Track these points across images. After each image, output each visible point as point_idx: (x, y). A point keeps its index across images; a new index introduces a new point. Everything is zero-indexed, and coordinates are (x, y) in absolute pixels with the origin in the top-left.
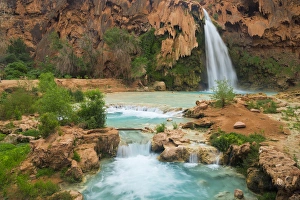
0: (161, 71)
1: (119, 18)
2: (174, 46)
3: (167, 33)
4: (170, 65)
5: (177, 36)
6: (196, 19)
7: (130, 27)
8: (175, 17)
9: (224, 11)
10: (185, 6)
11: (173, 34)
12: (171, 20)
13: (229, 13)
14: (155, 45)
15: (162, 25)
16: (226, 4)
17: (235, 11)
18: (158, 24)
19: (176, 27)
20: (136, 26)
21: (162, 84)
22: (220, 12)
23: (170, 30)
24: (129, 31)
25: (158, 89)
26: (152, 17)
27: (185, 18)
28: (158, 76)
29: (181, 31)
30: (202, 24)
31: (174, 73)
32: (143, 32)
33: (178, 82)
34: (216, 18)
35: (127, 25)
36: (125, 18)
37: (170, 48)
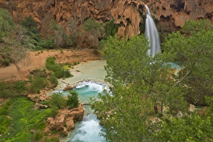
1: (93, 9)
2: (125, 32)
3: (122, 23)
5: (128, 24)
6: (141, 14)
7: (99, 17)
8: (128, 12)
9: (161, 8)
10: (135, 5)
11: (126, 24)
12: (125, 14)
13: (164, 9)
14: (114, 30)
15: (119, 17)
16: (163, 2)
17: (168, 7)
18: (117, 16)
19: (128, 19)
20: (103, 16)
22: (158, 8)
23: (124, 21)
24: (98, 20)
26: (113, 11)
27: (134, 14)
29: (130, 22)
30: (144, 18)
32: (107, 20)
34: (155, 13)
35: (97, 15)
36: (96, 11)
37: (123, 33)
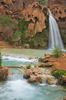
0: (27, 39)
1: (7, 11)
2: (34, 27)
3: (31, 20)
4: (32, 36)
5: (36, 22)
6: (45, 14)
7: (13, 16)
8: (36, 13)
9: (58, 12)
10: (40, 7)
11: (34, 21)
12: (33, 14)
13: (61, 13)
14: (25, 26)
15: (29, 16)
16: (59, 8)
17: (63, 12)
18: (27, 16)
19: (36, 18)
20: (16, 16)
21: (28, 45)
22: (56, 12)
23: (32, 19)
24: (13, 18)
25: (26, 48)
26: (24, 12)
27: (40, 14)
28: (26, 41)
29: (38, 20)
30: (48, 17)
31: (34, 40)
32: (19, 19)
33: (36, 44)
34: (54, 15)
35: (12, 15)
36: (10, 11)
37: (32, 28)
